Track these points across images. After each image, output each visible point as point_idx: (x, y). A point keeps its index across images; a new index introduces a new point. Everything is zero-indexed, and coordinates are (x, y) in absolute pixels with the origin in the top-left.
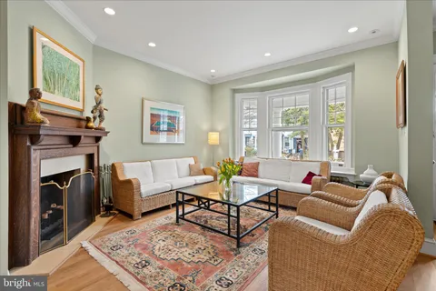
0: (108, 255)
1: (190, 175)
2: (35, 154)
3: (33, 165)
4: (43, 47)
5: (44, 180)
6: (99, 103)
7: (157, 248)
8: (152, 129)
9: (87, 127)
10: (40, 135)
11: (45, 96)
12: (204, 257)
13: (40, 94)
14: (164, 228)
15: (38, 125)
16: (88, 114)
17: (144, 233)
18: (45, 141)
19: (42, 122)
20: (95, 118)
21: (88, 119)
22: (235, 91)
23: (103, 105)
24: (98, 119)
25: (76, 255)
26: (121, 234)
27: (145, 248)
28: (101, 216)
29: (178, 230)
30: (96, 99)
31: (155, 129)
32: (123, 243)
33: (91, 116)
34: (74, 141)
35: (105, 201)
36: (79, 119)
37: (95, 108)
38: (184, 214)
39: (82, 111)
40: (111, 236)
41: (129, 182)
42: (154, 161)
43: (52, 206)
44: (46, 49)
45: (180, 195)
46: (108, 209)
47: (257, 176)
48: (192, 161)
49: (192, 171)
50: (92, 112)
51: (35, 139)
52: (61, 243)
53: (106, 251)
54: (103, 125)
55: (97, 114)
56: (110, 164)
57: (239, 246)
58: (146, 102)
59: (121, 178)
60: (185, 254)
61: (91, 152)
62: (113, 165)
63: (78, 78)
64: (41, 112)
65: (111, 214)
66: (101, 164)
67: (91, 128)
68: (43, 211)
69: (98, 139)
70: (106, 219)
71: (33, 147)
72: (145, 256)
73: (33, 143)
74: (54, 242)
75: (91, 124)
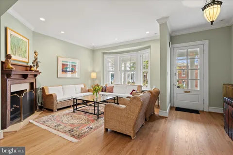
0: (43, 124)
1: (82, 92)
2: (9, 82)
3: (8, 87)
4: (11, 35)
5: (12, 93)
6: (36, 59)
7: (64, 121)
8: (63, 71)
9: (30, 70)
10: (11, 74)
11: (13, 57)
12: (83, 122)
13: (11, 57)
14: (68, 114)
15: (11, 70)
16: (30, 64)
17: (59, 116)
18: (13, 76)
19: (12, 69)
20: (34, 66)
21: (31, 67)
22: (104, 53)
23: (38, 60)
24: (36, 66)
25: (28, 125)
26: (47, 117)
27: (59, 121)
28: (37, 111)
29: (74, 114)
30: (35, 57)
31: (64, 71)
32: (49, 120)
33: (32, 65)
34: (25, 77)
35: (39, 105)
36: (27, 67)
37: (35, 61)
38: (77, 108)
39: (27, 63)
40: (43, 118)
41: (51, 95)
42: (64, 86)
43: (14, 106)
44: (12, 36)
45: (75, 100)
46: (41, 108)
47: (112, 92)
48: (83, 86)
49: (83, 91)
50: (33, 63)
51: (9, 76)
52: (20, 121)
53: (41, 122)
54: (38, 69)
55: (35, 64)
56: (42, 87)
57: (98, 118)
58: (59, 58)
59: (47, 94)
60: (76, 122)
61: (32, 82)
62: (43, 88)
63: (26, 48)
64: (12, 64)
65: (42, 110)
66: (37, 87)
67: (33, 71)
68: (12, 107)
69: (35, 76)
70: (40, 112)
71: (8, 79)
72: (59, 123)
73: (8, 78)
74: (17, 121)
75: (32, 69)
